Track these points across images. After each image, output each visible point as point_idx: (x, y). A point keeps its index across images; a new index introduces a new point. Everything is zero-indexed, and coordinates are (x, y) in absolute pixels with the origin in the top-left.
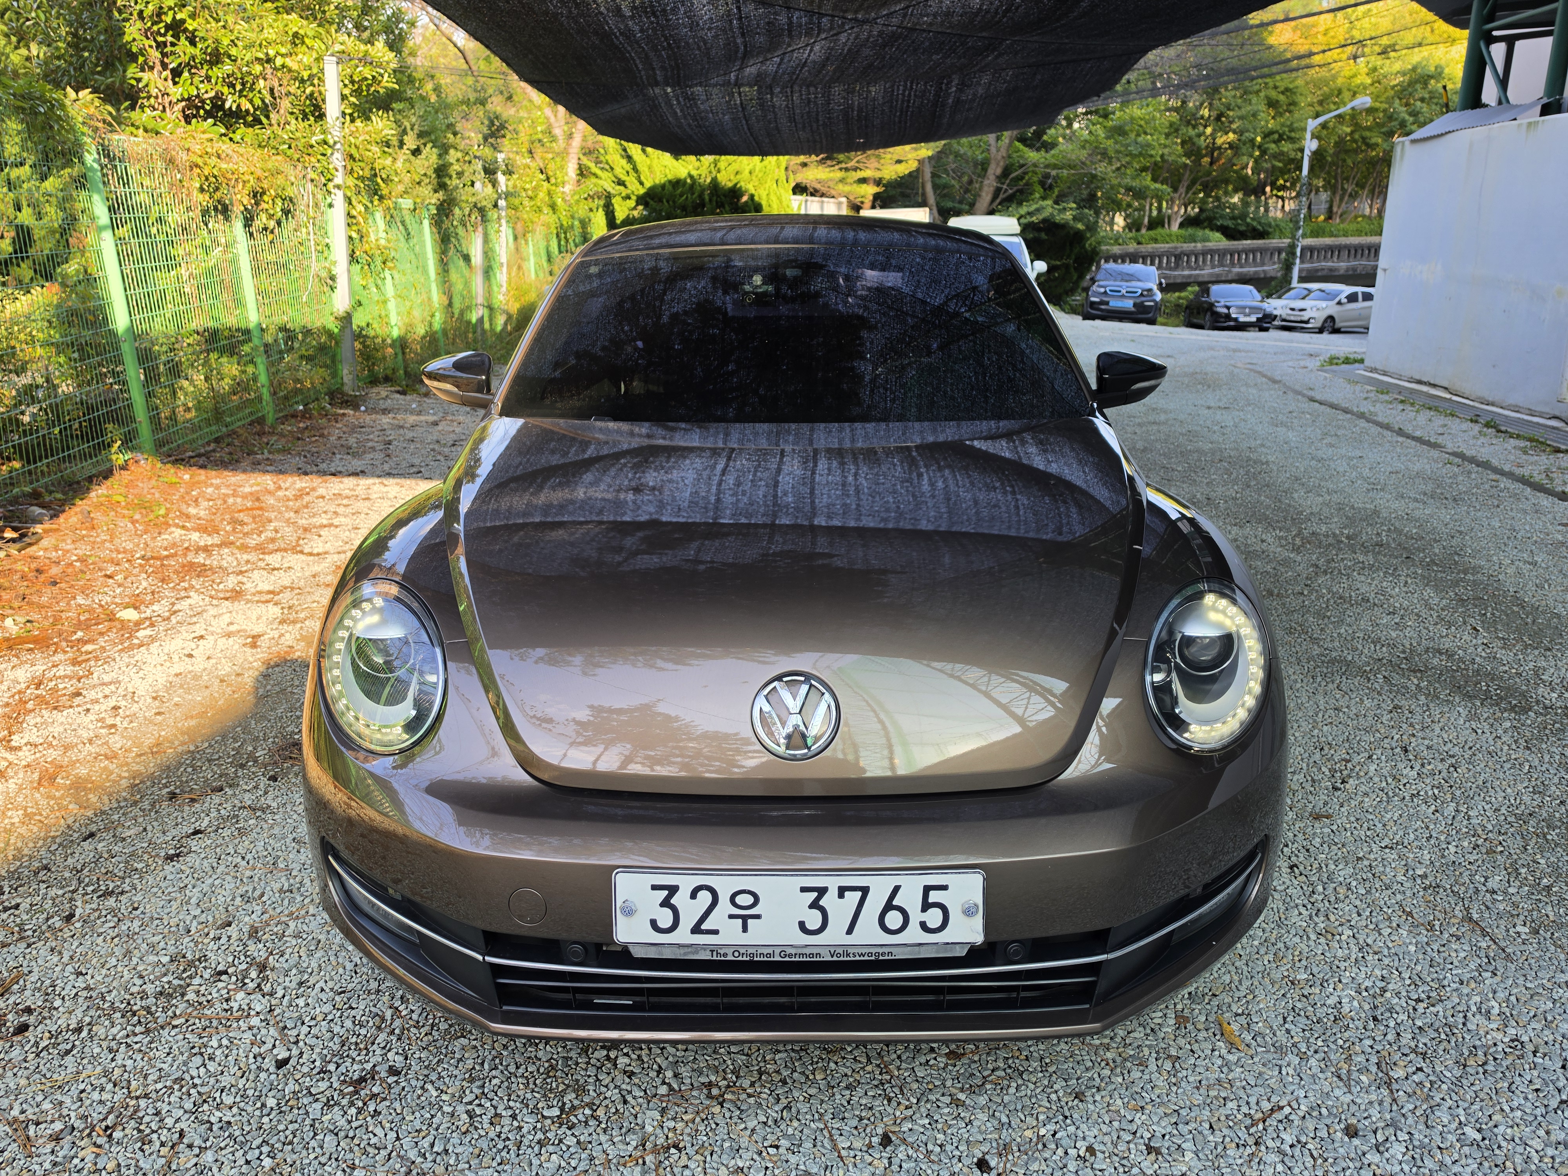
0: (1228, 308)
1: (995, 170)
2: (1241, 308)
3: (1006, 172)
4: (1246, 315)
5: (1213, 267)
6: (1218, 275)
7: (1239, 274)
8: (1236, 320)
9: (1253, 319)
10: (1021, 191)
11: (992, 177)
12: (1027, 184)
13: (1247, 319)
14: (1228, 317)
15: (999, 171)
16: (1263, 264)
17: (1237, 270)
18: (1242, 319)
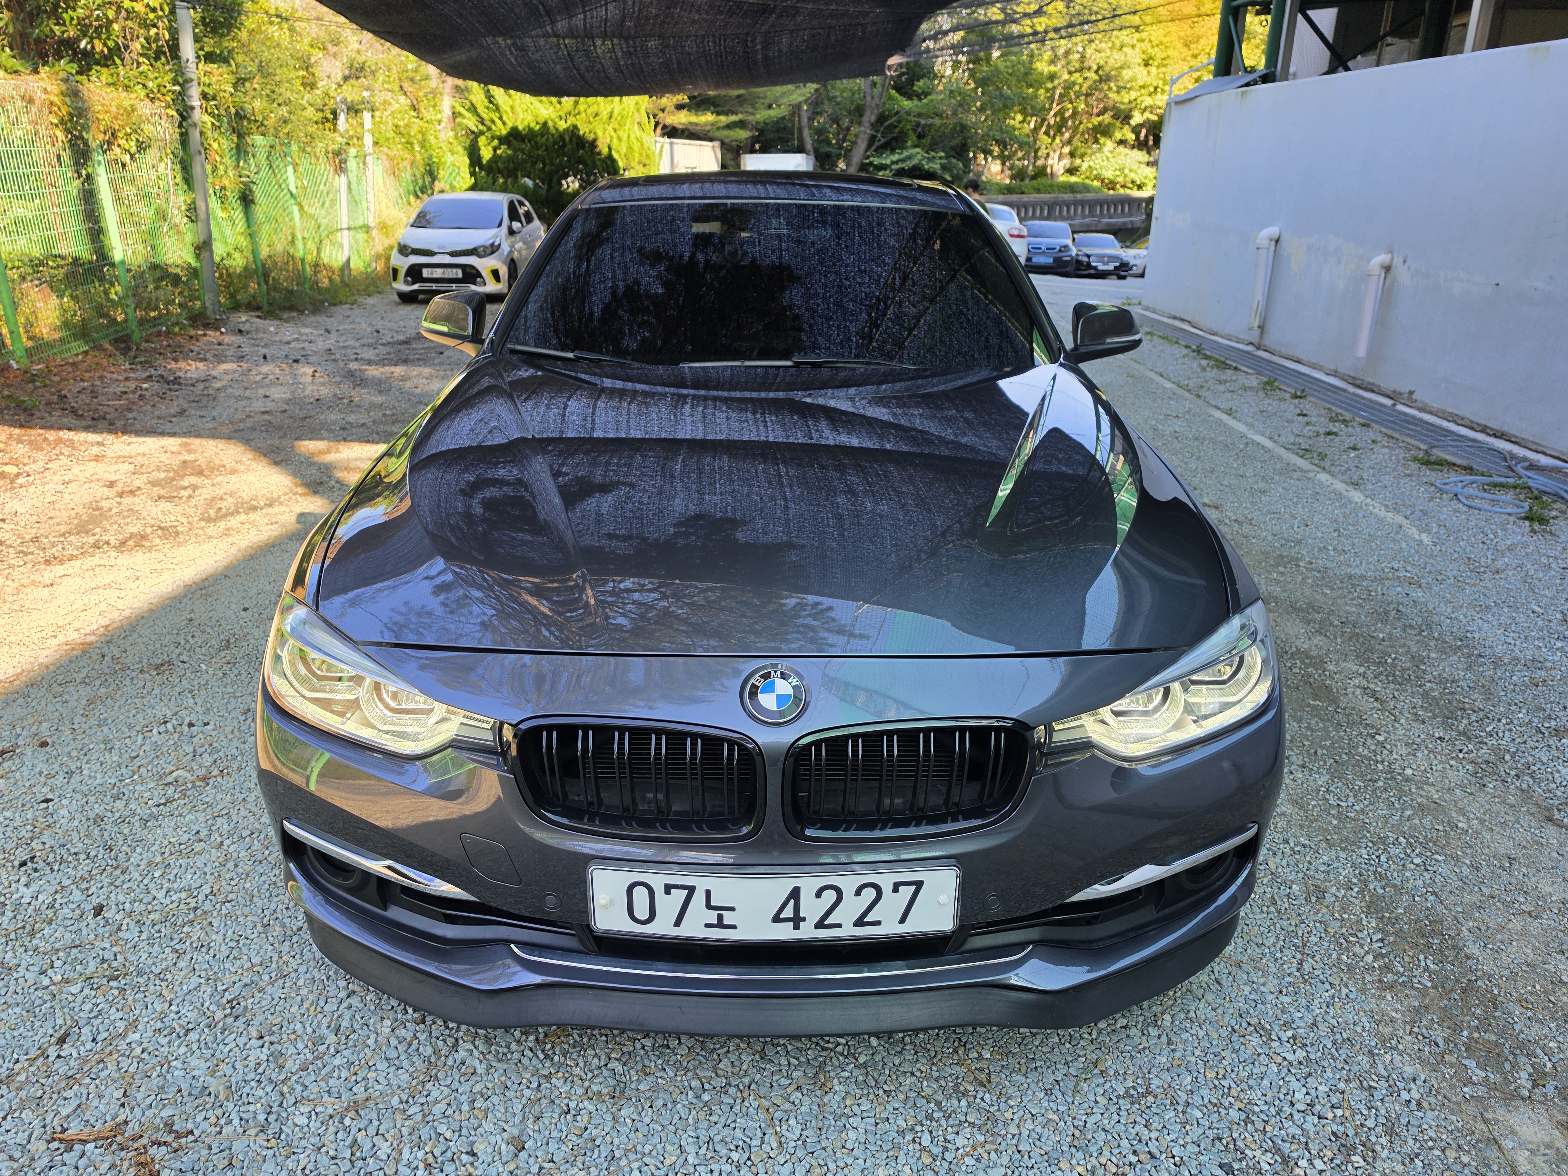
0: (1088, 256)
1: (870, 117)
2: (1101, 258)
3: (882, 118)
4: (1104, 264)
5: (1084, 217)
6: (1088, 225)
7: (1108, 224)
8: (1095, 268)
9: (1111, 267)
10: (896, 139)
11: (867, 124)
12: (901, 132)
13: (1106, 268)
14: (1089, 266)
15: (873, 119)
16: (1130, 214)
17: (1106, 220)
18: (1101, 267)
